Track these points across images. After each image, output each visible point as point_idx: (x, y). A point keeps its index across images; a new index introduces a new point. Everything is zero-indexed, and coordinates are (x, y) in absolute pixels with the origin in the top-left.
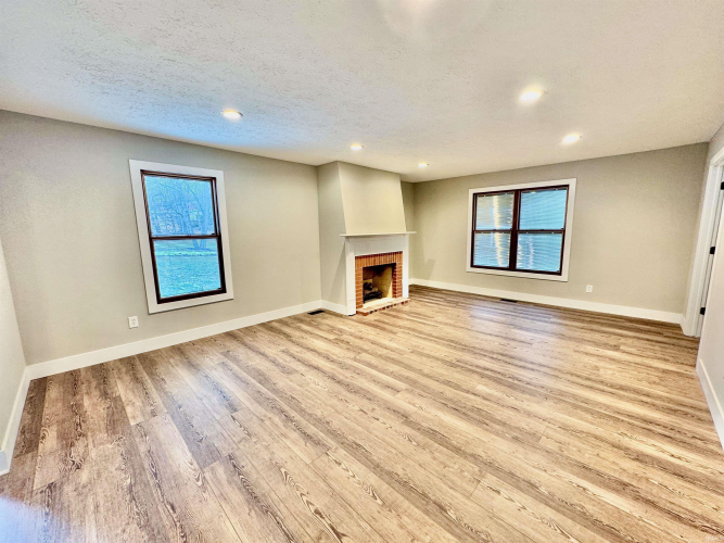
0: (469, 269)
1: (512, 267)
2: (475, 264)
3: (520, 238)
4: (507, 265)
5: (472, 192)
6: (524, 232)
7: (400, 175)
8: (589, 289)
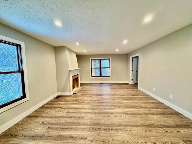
0: (91, 77)
1: (101, 76)
2: (92, 76)
3: (102, 69)
4: (100, 75)
5: (91, 59)
6: (102, 68)
7: (76, 53)
8: (115, 79)
